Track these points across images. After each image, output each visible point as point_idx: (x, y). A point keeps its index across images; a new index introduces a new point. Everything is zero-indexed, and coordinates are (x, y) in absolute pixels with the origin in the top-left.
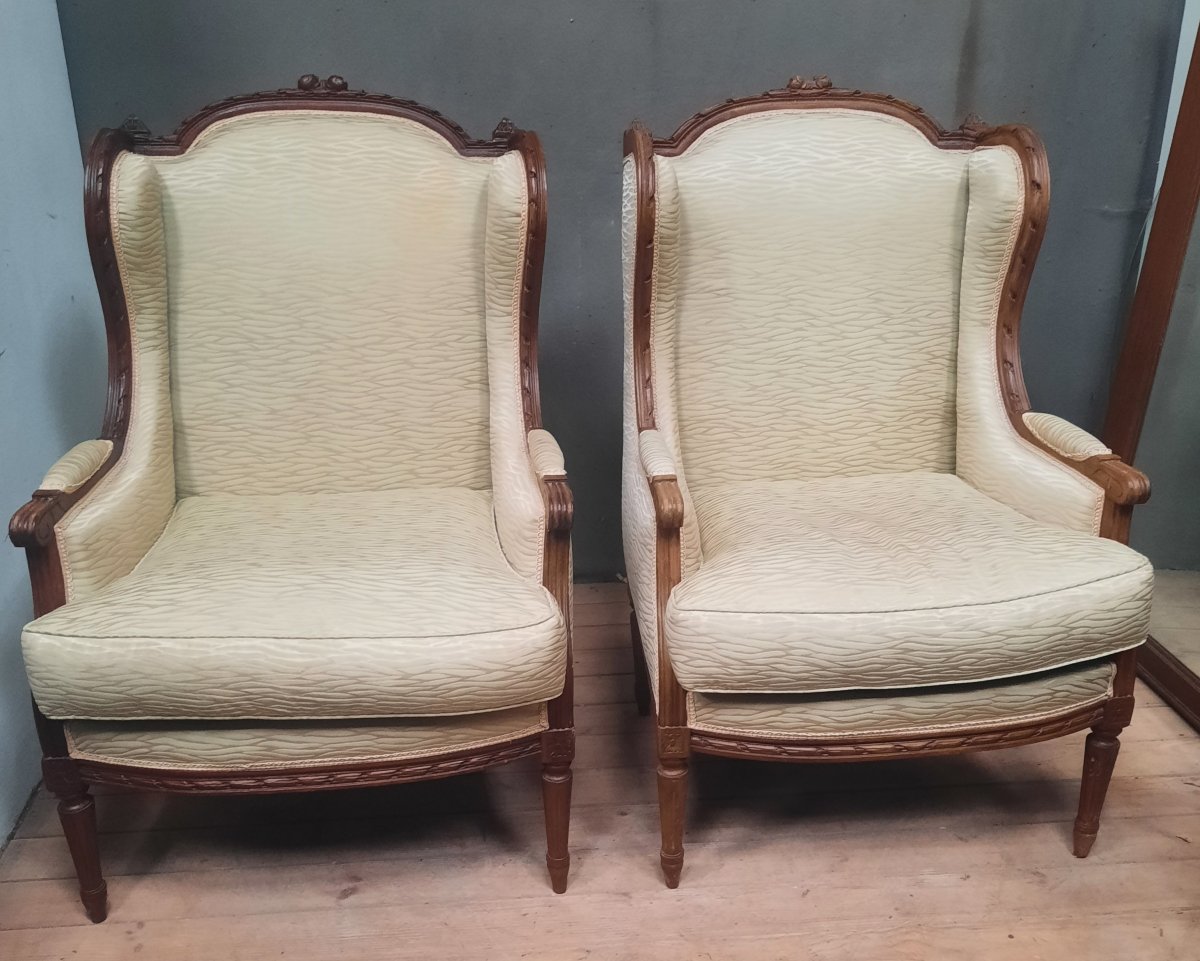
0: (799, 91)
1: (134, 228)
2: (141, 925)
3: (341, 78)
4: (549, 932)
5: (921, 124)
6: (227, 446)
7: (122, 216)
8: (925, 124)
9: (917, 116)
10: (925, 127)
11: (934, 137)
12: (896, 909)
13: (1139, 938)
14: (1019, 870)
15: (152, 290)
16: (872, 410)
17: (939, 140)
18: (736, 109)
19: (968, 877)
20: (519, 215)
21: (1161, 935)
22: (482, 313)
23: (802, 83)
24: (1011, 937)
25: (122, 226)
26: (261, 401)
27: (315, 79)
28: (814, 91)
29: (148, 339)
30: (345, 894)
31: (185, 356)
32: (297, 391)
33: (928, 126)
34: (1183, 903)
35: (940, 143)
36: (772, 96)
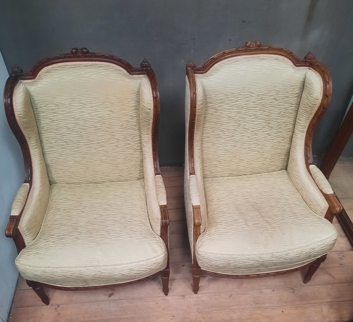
0: (249, 48)
1: (24, 118)
2: (58, 306)
3: (86, 49)
4: (164, 309)
5: (291, 58)
6: (63, 171)
7: (19, 116)
8: (293, 58)
9: (290, 55)
10: (292, 59)
11: (295, 63)
12: (254, 302)
13: (316, 312)
14: (288, 288)
15: (33, 132)
16: (263, 155)
17: (297, 63)
18: (226, 56)
19: (274, 290)
20: (150, 109)
21: (322, 311)
22: (140, 129)
23: (250, 46)
24: (283, 312)
25: (19, 118)
26: (72, 159)
27: (77, 50)
28: (255, 48)
29: (34, 146)
30: (110, 295)
31: (46, 146)
32: (82, 156)
33: (294, 59)
34: (330, 300)
35: (297, 65)
36: (239, 51)
